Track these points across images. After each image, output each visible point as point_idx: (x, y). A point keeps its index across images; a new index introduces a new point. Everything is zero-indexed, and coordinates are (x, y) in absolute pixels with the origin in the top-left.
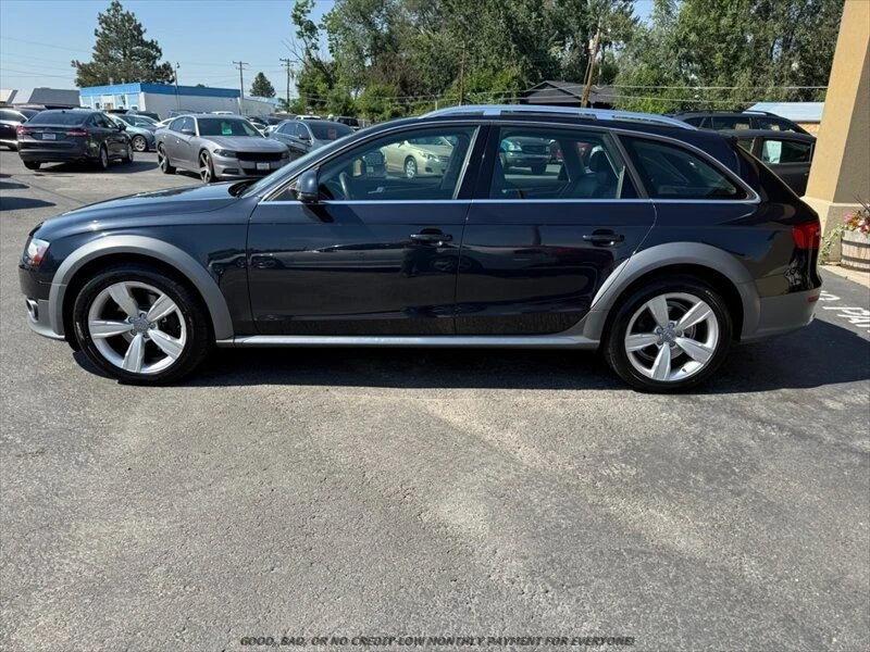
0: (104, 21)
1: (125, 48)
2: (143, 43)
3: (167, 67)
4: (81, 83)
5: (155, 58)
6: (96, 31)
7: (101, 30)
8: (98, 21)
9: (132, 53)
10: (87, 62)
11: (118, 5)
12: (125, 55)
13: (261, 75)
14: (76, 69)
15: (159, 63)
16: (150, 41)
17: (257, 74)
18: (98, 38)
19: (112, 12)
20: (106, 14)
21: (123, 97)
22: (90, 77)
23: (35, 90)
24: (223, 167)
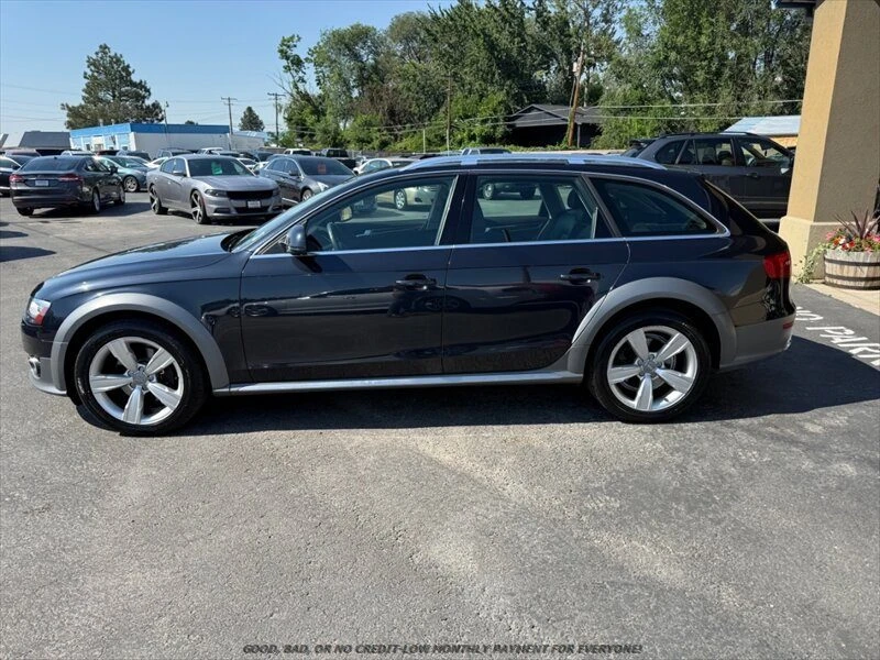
0: (92, 63)
1: (114, 89)
2: (133, 84)
3: (156, 106)
4: (70, 125)
5: (144, 97)
6: (85, 73)
7: (90, 73)
8: (87, 64)
9: (122, 94)
10: (76, 105)
11: (106, 47)
12: (114, 96)
13: (250, 109)
14: (66, 112)
15: (148, 102)
16: (138, 81)
17: (245, 109)
18: (87, 81)
19: (100, 55)
20: (94, 57)
21: (113, 138)
22: (80, 119)
23: (26, 133)
24: (215, 207)
